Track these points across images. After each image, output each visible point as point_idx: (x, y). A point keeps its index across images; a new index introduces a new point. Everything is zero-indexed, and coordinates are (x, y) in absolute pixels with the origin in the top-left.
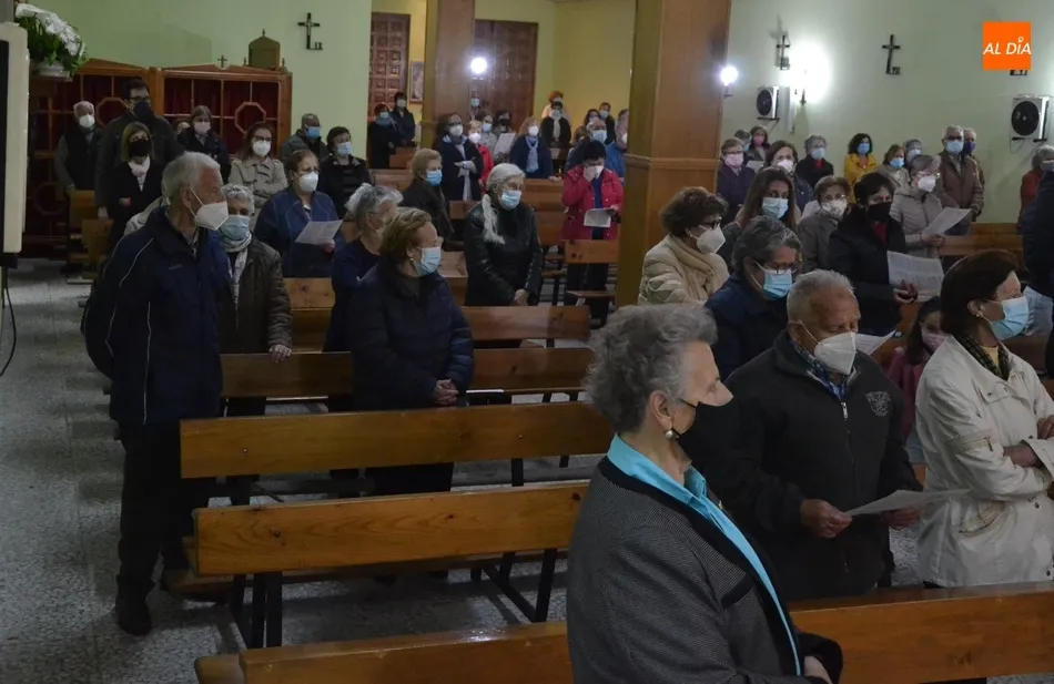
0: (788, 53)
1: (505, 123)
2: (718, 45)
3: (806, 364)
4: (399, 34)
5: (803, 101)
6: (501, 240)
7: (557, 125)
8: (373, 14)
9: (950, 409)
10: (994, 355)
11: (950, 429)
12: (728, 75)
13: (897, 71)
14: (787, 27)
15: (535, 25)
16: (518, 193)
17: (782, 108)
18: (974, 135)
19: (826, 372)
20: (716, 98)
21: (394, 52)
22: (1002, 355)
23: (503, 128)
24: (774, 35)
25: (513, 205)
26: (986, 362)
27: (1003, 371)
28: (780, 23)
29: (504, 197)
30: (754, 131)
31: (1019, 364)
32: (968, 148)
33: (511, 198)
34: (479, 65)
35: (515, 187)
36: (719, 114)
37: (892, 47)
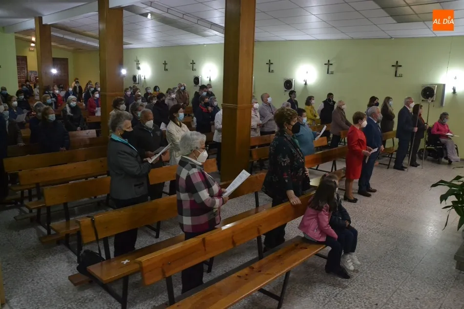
0: (140, 66)
1: (62, 88)
2: (121, 64)
3: (144, 127)
4: (23, 62)
5: (145, 78)
6: (72, 115)
7: (78, 88)
8: (17, 56)
9: (171, 133)
10: (179, 124)
11: (172, 138)
12: (124, 72)
13: (167, 70)
14: (139, 59)
15: (67, 59)
16: (75, 103)
17: (139, 81)
18: (185, 85)
19: (147, 128)
20: (122, 78)
21: (23, 68)
22: (180, 123)
23: (61, 89)
24: (135, 61)
25: (75, 105)
26: (177, 125)
27: (181, 126)
28: (137, 57)
29: (71, 104)
30: (134, 86)
31: (183, 125)
32: (185, 89)
33: (73, 104)
34: (54, 71)
35: (74, 101)
36: (123, 83)
37: (165, 64)
